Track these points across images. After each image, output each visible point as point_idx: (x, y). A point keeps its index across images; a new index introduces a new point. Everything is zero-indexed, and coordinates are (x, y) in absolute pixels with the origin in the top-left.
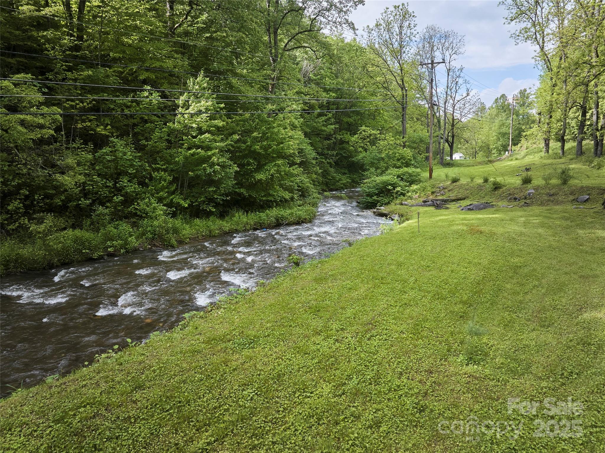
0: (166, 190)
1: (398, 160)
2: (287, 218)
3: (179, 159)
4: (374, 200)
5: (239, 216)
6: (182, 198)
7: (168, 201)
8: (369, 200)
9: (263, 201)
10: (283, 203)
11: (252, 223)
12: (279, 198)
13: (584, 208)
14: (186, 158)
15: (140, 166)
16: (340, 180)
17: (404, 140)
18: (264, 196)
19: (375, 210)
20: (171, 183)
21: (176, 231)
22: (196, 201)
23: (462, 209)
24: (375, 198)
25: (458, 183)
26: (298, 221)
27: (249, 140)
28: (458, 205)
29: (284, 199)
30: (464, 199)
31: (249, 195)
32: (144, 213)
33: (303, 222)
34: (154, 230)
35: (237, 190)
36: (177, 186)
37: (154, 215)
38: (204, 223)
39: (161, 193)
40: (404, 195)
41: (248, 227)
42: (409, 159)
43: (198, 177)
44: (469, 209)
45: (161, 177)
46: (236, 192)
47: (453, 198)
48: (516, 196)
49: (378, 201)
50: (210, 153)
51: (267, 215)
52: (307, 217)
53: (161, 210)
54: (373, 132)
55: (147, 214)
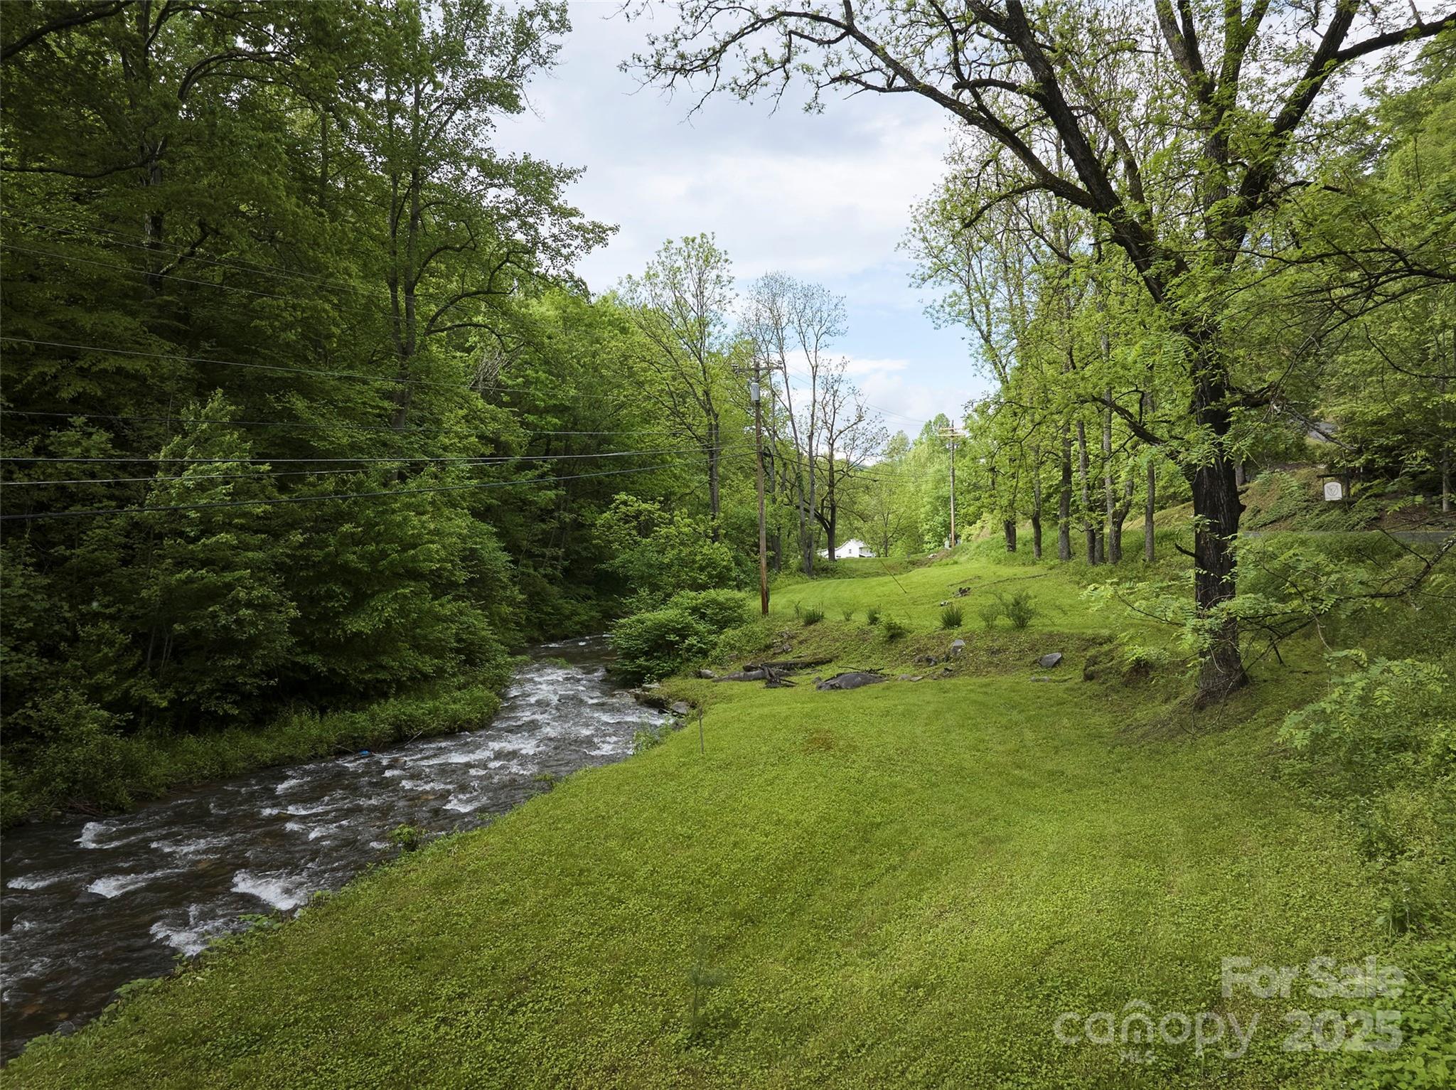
0: (113, 668)
1: (702, 569)
2: (424, 722)
3: (150, 592)
4: (640, 666)
5: (302, 724)
6: (154, 686)
7: (116, 693)
8: (629, 667)
9: (367, 683)
10: (417, 684)
11: (333, 739)
12: (407, 673)
13: (1050, 680)
14: (168, 590)
15: (45, 610)
16: (574, 613)
17: (715, 523)
18: (369, 670)
19: (638, 691)
20: (128, 649)
21: (131, 769)
22: (191, 691)
23: (820, 687)
24: (641, 661)
25: (818, 626)
26: (449, 727)
27: (332, 540)
28: (813, 676)
29: (421, 673)
30: (830, 661)
31: (330, 670)
32: (50, 728)
33: (462, 729)
34: (72, 772)
35: (299, 659)
36: (145, 653)
37: (76, 731)
38: (209, 745)
39: (100, 676)
40: (704, 653)
41: (322, 749)
42: (725, 567)
43: (196, 633)
44: (833, 687)
45: (101, 637)
46: (295, 664)
47: (808, 660)
48: (931, 654)
49: (649, 670)
50: (228, 577)
51: (373, 718)
52: (473, 716)
53: (95, 720)
54: (645, 506)
55: (56, 730)
